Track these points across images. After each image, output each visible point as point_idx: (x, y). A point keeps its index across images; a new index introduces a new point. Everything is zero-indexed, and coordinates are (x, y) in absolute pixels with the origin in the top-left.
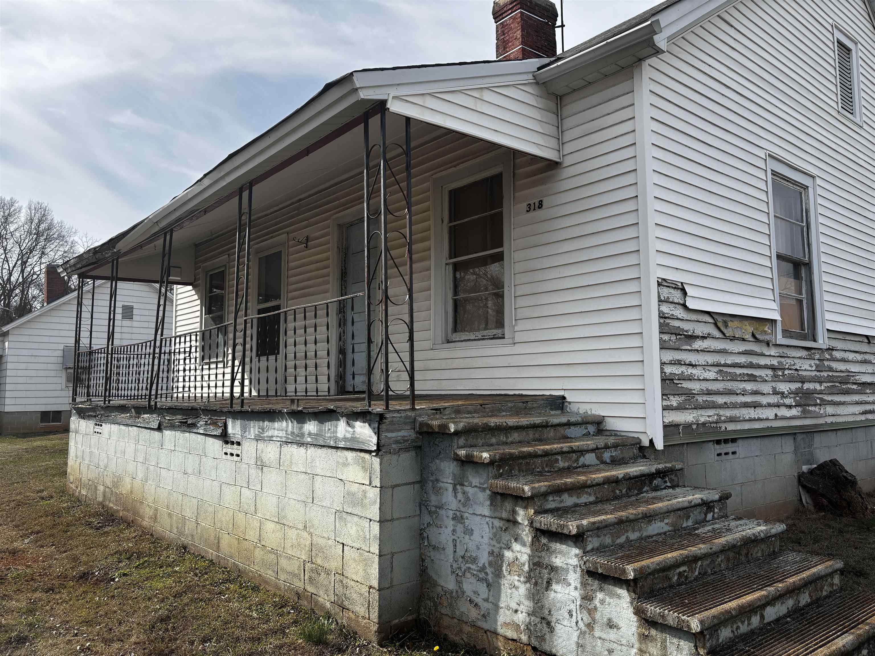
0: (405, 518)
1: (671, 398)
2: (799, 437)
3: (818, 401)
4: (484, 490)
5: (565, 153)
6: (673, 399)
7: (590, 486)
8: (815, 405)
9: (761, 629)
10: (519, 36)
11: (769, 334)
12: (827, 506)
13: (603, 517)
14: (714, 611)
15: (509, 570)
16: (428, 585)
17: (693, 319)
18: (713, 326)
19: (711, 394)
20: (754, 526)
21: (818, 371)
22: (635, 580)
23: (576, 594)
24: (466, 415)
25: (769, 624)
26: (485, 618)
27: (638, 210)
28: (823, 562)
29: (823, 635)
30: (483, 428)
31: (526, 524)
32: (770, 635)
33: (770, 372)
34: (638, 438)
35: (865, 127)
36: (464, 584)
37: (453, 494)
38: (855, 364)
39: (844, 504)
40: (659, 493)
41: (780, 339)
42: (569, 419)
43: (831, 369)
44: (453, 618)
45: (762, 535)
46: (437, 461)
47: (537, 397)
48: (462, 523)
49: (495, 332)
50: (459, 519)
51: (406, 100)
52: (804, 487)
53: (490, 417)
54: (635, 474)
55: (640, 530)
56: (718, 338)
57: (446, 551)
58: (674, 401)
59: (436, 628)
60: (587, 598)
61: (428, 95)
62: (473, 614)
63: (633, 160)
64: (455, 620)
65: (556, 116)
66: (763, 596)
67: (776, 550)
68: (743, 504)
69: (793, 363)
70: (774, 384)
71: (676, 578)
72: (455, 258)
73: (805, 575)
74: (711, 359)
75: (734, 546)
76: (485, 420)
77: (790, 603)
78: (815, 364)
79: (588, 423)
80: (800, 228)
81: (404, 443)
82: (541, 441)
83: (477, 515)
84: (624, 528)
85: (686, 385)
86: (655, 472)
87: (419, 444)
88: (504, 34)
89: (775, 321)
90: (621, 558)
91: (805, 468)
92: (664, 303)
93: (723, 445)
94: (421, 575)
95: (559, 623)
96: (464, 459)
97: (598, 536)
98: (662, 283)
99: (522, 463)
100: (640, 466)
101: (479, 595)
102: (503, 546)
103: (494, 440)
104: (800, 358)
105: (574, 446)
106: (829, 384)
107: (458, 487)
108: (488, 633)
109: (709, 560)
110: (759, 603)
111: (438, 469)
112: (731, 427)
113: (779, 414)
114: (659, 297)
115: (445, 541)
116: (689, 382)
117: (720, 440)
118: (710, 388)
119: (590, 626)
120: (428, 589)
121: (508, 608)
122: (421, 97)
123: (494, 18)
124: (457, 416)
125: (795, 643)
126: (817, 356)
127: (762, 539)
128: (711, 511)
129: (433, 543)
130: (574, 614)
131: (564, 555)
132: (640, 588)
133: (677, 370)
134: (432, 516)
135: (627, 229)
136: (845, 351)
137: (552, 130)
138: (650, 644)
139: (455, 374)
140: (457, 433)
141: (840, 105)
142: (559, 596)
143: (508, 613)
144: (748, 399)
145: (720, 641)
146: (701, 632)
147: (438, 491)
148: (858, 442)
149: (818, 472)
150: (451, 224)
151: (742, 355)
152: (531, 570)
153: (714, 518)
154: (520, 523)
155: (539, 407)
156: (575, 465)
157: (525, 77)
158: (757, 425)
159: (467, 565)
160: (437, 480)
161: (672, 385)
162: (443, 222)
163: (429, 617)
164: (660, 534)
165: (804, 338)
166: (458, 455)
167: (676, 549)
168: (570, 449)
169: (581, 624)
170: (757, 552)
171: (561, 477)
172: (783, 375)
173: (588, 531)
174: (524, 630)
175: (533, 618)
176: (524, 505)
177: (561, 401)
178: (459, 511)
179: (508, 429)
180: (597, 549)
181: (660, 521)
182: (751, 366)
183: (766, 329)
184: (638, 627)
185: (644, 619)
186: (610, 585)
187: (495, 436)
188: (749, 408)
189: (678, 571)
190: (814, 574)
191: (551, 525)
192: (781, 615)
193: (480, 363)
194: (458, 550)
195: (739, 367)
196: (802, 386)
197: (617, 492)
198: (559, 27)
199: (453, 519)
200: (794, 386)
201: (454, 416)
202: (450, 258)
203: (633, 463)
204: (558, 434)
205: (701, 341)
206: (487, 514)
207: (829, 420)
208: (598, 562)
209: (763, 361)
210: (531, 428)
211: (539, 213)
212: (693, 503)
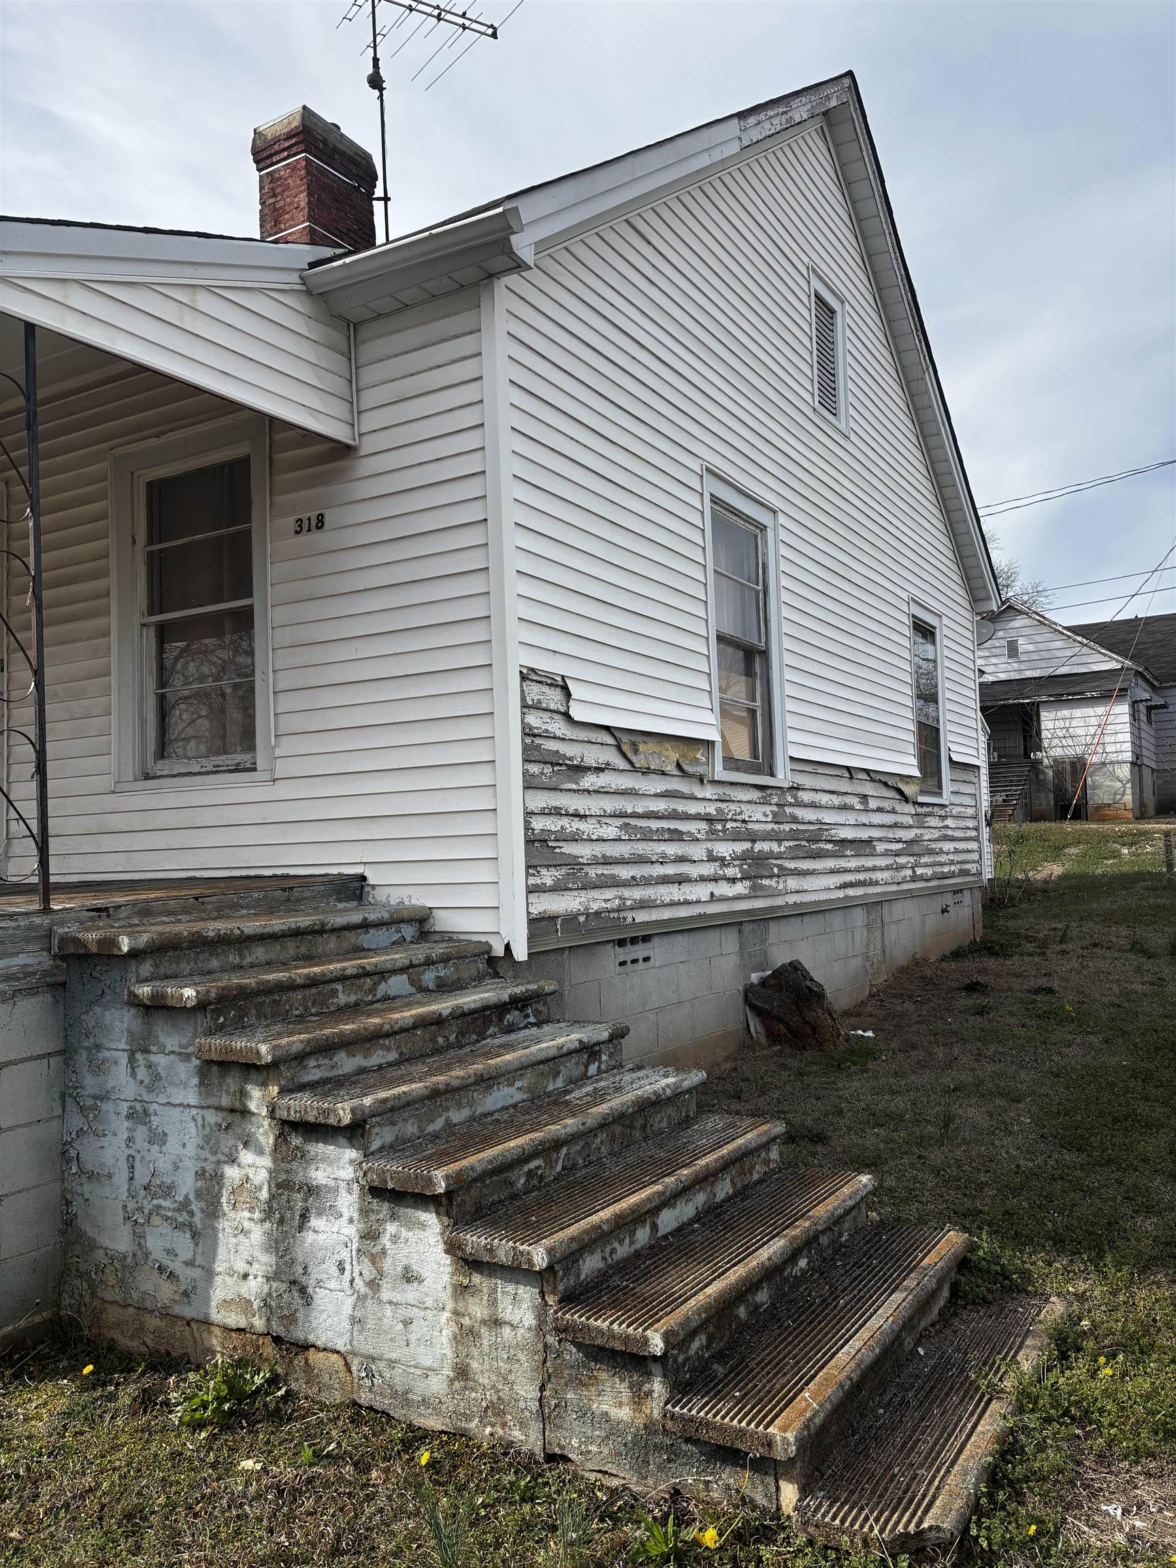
0: (30, 1124)
1: (544, 871)
2: (747, 928)
3: (776, 870)
4: (187, 1057)
5: (363, 430)
6: (546, 873)
7: (388, 1035)
8: (771, 877)
9: (652, 1247)
10: (303, 204)
11: (704, 764)
12: (784, 1035)
13: (404, 1088)
14: (573, 1230)
15: (233, 1202)
16: (77, 1249)
17: (581, 739)
18: (614, 750)
19: (610, 864)
20: (658, 1078)
21: (776, 823)
22: (449, 1194)
23: (351, 1231)
24: (164, 919)
25: (665, 1237)
26: (188, 1296)
27: (487, 544)
28: (756, 1127)
29: (742, 1246)
30: (190, 942)
31: (264, 1114)
32: (664, 1256)
33: (703, 826)
34: (487, 942)
35: (853, 437)
36: (148, 1238)
37: (129, 1070)
38: (831, 811)
39: (809, 1031)
40: (513, 1036)
41: (720, 773)
42: (366, 915)
43: (795, 820)
44: (126, 1306)
45: (668, 1091)
46: (98, 1010)
47: (312, 879)
48: (145, 1124)
49: (239, 758)
50: (139, 1115)
51: (25, 288)
52: (753, 1007)
53: (215, 919)
54: (473, 1006)
55: (471, 1105)
56: (623, 771)
57: (114, 1180)
58: (548, 877)
59: (94, 1331)
60: (369, 1236)
61: (74, 283)
62: (165, 1292)
63: (479, 454)
64: (131, 1310)
65: (345, 359)
66: (655, 1193)
67: (691, 1114)
68: (660, 1041)
69: (738, 810)
70: (709, 845)
71: (522, 1181)
72: (161, 613)
73: (724, 1151)
74: (609, 804)
75: (622, 1115)
76: (197, 927)
77: (700, 1198)
78: (771, 811)
79: (402, 921)
80: (753, 593)
81: (24, 978)
82: (309, 959)
83: (174, 1106)
84: (441, 1105)
85: (569, 849)
86: (507, 1000)
87: (61, 979)
88: (274, 196)
89: (713, 742)
90: (428, 1158)
91: (755, 977)
92: (532, 711)
93: (629, 948)
94: (63, 1233)
95: (320, 1287)
96: (148, 1003)
97: (393, 1124)
98: (527, 676)
99: (264, 1001)
100: (482, 993)
101: (176, 1255)
102: (223, 1158)
103: (214, 963)
104: (749, 802)
105: (369, 964)
106: (792, 843)
107: (139, 1056)
108: (193, 1324)
109: (581, 1143)
110: (648, 1206)
111: (98, 1025)
112: (642, 917)
113: (717, 893)
114: (523, 698)
115: (113, 1161)
116: (574, 844)
117: (625, 940)
118: (608, 854)
119: (374, 1285)
120: (78, 1257)
121: (231, 1272)
122: (59, 285)
123: (257, 162)
124: (145, 921)
125: (699, 1263)
126: (775, 800)
127: (669, 1099)
128: (595, 1060)
129: (89, 1167)
130: (348, 1266)
131: (330, 1165)
132: (458, 1206)
133: (553, 824)
134: (86, 1117)
135: (470, 577)
136: (816, 790)
137: (340, 385)
138: (471, 1300)
139: (161, 840)
140: (134, 954)
141: (817, 398)
142: (321, 1237)
143: (230, 1281)
144: (670, 870)
145: (583, 1277)
146: (550, 1268)
147: (98, 1068)
148: (833, 932)
149: (773, 982)
150: (151, 548)
151: (661, 799)
152: (272, 1197)
153: (599, 1071)
154: (253, 1114)
155: (315, 897)
156: (370, 998)
157: (285, 277)
158: (683, 912)
159: (155, 1202)
160: (98, 1047)
161: (545, 850)
162: (134, 542)
163: (79, 1312)
164: (506, 1108)
165: (756, 769)
166: (136, 996)
167: (527, 1132)
168: (360, 971)
169: (359, 1284)
170: (660, 1121)
171: (337, 1023)
172: (724, 830)
173: (374, 1116)
174: (260, 1308)
175: (275, 1285)
176: (261, 1079)
177: (357, 884)
178: (141, 1101)
179: (245, 941)
180: (391, 1146)
181: (508, 1086)
182: (674, 816)
183: (698, 756)
184: (453, 1274)
185: (462, 1258)
186: (407, 1207)
187: (218, 954)
188: (670, 885)
189: (526, 1168)
190: (739, 1148)
191: (306, 1112)
192: (685, 1220)
193: (208, 817)
194: (137, 1175)
195: (656, 818)
196: (752, 848)
197: (440, 1040)
198: (379, 199)
199: (129, 1117)
200: (740, 847)
201: (137, 922)
202: (151, 613)
203: (475, 987)
204: (345, 945)
205: (595, 775)
206: (193, 1102)
207: (792, 899)
208: (388, 1170)
209: (693, 808)
210: (291, 935)
211: (316, 537)
212: (565, 1050)
